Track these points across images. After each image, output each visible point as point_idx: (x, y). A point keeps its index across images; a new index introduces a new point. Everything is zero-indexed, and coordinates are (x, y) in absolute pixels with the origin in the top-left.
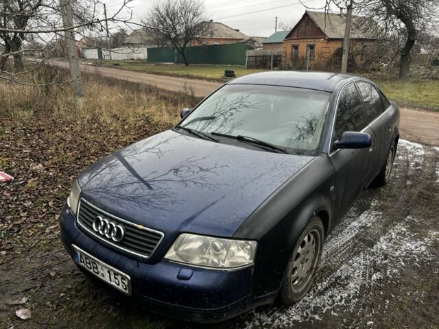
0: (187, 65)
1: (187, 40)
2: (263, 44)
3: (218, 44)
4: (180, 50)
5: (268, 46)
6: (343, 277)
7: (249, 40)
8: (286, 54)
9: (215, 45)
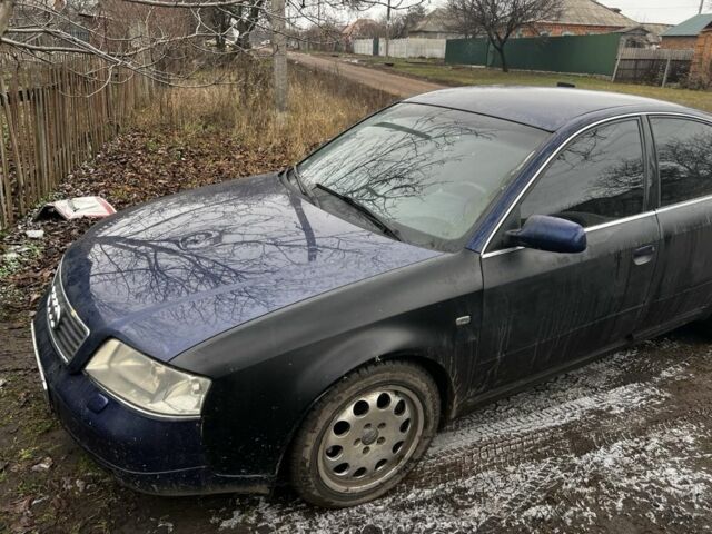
0: (505, 70)
1: (512, 26)
2: (664, 37)
3: (573, 34)
4: (498, 44)
5: (673, 41)
6: (471, 492)
7: (636, 29)
8: (701, 59)
9: (566, 36)
